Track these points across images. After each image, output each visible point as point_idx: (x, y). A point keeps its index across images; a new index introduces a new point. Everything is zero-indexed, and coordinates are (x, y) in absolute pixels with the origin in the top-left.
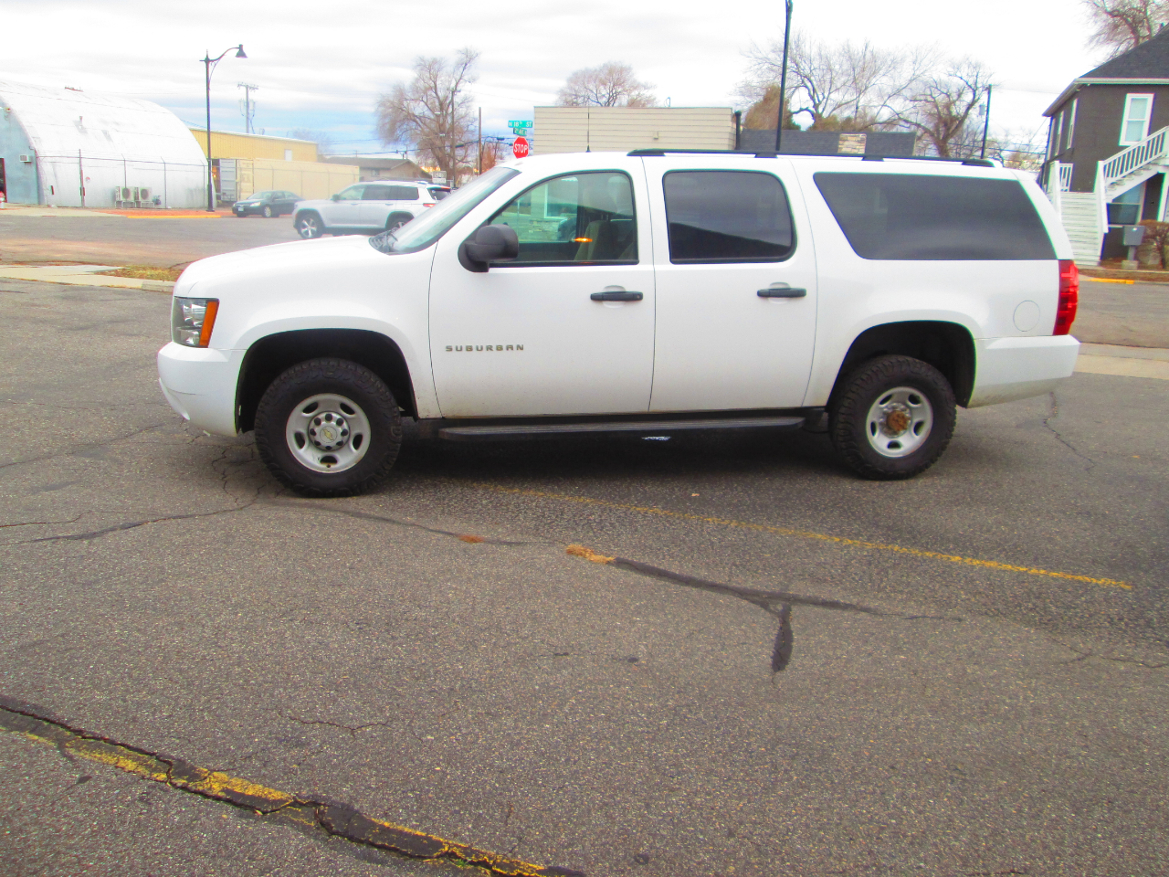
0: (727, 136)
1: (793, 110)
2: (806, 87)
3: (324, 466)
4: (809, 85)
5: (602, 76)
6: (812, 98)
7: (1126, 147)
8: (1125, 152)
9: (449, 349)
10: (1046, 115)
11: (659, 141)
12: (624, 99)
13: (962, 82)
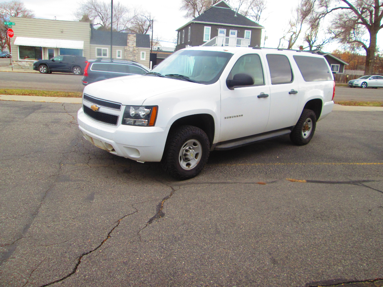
0: (89, 32)
1: (95, 24)
2: (100, 16)
3: (187, 167)
4: (101, 16)
5: (12, 5)
6: (102, 20)
7: (206, 42)
8: (206, 43)
9: (225, 118)
10: (177, 31)
11: (63, 33)
12: (20, 15)
13: (145, 18)
